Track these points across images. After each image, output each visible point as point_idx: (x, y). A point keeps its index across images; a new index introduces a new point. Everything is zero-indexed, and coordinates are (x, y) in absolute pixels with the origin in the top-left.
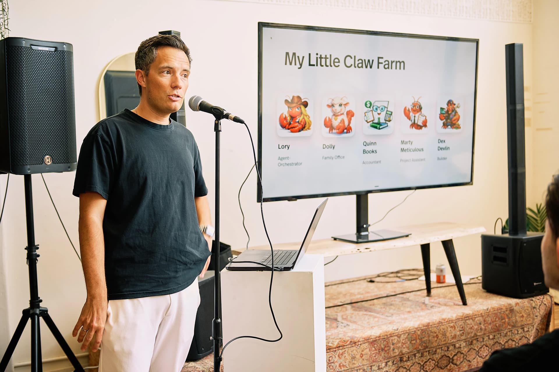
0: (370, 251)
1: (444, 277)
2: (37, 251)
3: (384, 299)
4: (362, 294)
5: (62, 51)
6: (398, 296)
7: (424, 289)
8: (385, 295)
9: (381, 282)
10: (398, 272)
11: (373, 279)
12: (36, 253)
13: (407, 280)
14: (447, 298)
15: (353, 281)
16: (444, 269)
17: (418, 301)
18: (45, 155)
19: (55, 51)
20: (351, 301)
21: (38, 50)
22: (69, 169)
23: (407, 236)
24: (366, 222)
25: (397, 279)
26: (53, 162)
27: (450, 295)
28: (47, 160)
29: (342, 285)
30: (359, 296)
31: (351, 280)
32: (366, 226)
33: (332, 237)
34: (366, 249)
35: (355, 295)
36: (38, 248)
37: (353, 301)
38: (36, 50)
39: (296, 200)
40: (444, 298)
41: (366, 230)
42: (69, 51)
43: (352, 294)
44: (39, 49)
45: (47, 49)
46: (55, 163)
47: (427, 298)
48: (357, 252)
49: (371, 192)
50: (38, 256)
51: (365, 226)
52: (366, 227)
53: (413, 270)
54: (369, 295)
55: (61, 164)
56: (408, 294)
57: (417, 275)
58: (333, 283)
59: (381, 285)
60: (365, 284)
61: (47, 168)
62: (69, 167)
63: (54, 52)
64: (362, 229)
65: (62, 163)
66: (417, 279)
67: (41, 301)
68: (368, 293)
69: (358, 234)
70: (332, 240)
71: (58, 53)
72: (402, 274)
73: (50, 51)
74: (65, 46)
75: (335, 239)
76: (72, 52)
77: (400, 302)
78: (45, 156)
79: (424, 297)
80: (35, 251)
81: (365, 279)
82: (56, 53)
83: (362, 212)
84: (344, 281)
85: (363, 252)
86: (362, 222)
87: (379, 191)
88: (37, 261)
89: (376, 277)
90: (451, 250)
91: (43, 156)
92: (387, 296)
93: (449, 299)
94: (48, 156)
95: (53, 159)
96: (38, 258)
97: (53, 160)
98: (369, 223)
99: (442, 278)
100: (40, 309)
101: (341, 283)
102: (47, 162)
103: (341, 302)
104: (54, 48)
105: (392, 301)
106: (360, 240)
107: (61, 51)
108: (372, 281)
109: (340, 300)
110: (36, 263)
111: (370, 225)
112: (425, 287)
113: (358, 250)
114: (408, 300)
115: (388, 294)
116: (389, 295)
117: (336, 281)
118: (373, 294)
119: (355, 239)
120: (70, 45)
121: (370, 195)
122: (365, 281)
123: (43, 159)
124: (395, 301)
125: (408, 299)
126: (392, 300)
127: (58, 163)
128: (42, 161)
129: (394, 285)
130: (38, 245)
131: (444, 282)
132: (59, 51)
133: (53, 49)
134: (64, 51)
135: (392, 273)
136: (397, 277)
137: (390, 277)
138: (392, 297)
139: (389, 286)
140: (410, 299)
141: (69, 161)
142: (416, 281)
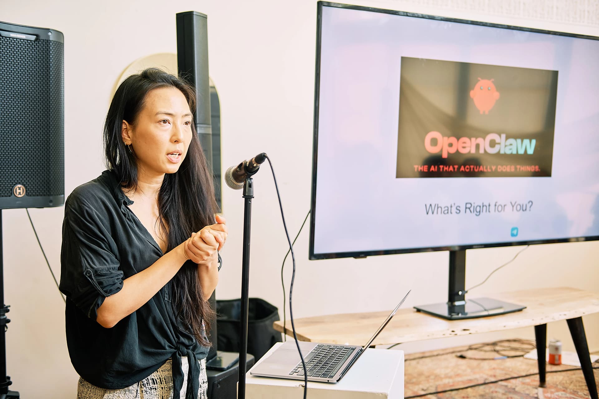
0: (470, 333)
1: (560, 356)
2: (7, 314)
3: (482, 387)
4: (450, 377)
5: (46, 40)
6: (500, 383)
7: (536, 374)
8: (482, 382)
9: (475, 359)
10: (494, 344)
11: (464, 354)
12: (5, 317)
13: (508, 357)
14: (568, 390)
15: (437, 355)
16: (560, 346)
17: (528, 395)
18: (15, 183)
19: (36, 40)
20: (436, 388)
21: (9, 38)
22: (51, 204)
23: (520, 310)
24: (463, 288)
25: (496, 355)
26: (27, 194)
27: (571, 387)
28: (18, 191)
29: (424, 360)
30: (446, 381)
31: (435, 353)
32: (462, 293)
33: (415, 308)
34: (464, 330)
35: (441, 379)
36: (8, 311)
37: (440, 390)
38: (6, 37)
39: (366, 257)
40: (564, 391)
41: (462, 298)
42: (58, 41)
43: (437, 377)
44: (11, 36)
45: (23, 37)
46: (30, 196)
47: (541, 390)
48: (450, 335)
49: (471, 247)
50: (8, 321)
51: (460, 293)
52: (462, 295)
53: (515, 341)
54: (459, 379)
55: (39, 197)
56: (513, 381)
57: (523, 350)
58: (412, 357)
59: (475, 363)
60: (453, 361)
61: (18, 202)
62: (51, 201)
63: (34, 41)
64: (456, 297)
65: (41, 195)
66: (522, 356)
67: (10, 383)
68: (458, 375)
69: (450, 303)
70: (414, 312)
71: (39, 43)
72: (501, 346)
73: (27, 40)
74: (50, 34)
75: (419, 311)
76: (61, 43)
77: (503, 394)
78: (14, 185)
79: (536, 388)
80: (4, 315)
81: (453, 352)
82: (37, 42)
83: (457, 274)
84: (427, 355)
85: (460, 335)
86: (457, 286)
87: (483, 246)
88: (7, 328)
89: (467, 350)
90: (579, 329)
91: (12, 185)
92: (485, 384)
93: (571, 393)
94: (19, 186)
95: (27, 189)
96: (7, 324)
97: (26, 191)
98: (466, 289)
99: (557, 357)
100: (8, 394)
101: (422, 357)
102: (18, 193)
103: (423, 390)
104: (35, 37)
105: (492, 392)
106: (455, 316)
107: (44, 40)
108: (462, 357)
109: (421, 386)
110: (4, 332)
111: (467, 292)
112: (536, 370)
113: (453, 331)
114: (513, 391)
115: (486, 379)
116: (487, 381)
117: (415, 354)
118: (465, 378)
119: (445, 313)
120: (60, 34)
121: (468, 252)
122: (454, 355)
123: (11, 189)
124: (496, 392)
125: (514, 389)
126: (492, 390)
127: (34, 196)
128: (10, 192)
129: (493, 364)
130: (9, 306)
131: (559, 364)
132: (41, 41)
133: (33, 38)
134: (49, 40)
135: (488, 344)
136: (495, 351)
137: (486, 351)
138: (491, 385)
139: (485, 364)
140: (517, 389)
141: (52, 193)
142: (521, 358)
